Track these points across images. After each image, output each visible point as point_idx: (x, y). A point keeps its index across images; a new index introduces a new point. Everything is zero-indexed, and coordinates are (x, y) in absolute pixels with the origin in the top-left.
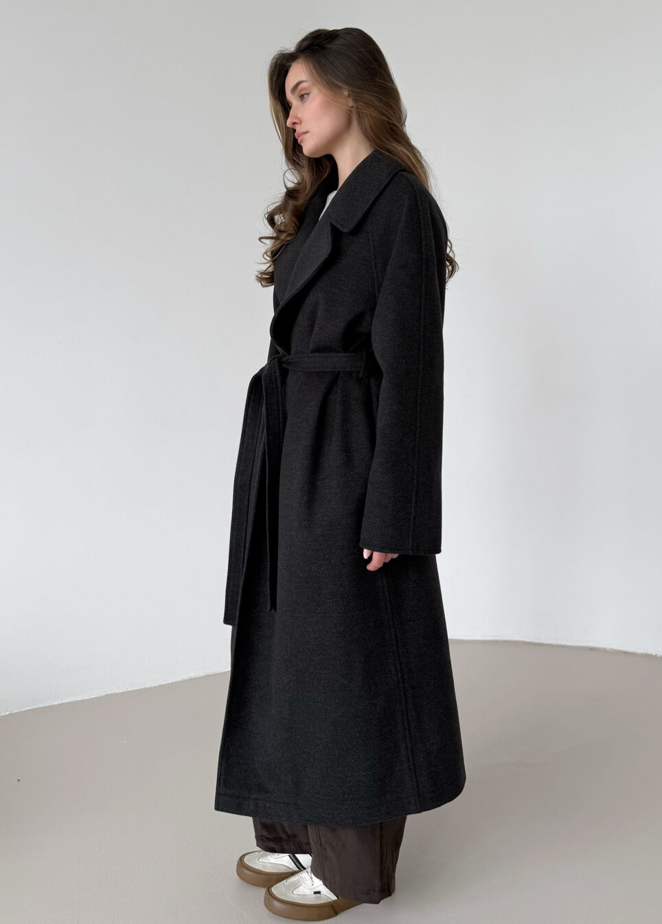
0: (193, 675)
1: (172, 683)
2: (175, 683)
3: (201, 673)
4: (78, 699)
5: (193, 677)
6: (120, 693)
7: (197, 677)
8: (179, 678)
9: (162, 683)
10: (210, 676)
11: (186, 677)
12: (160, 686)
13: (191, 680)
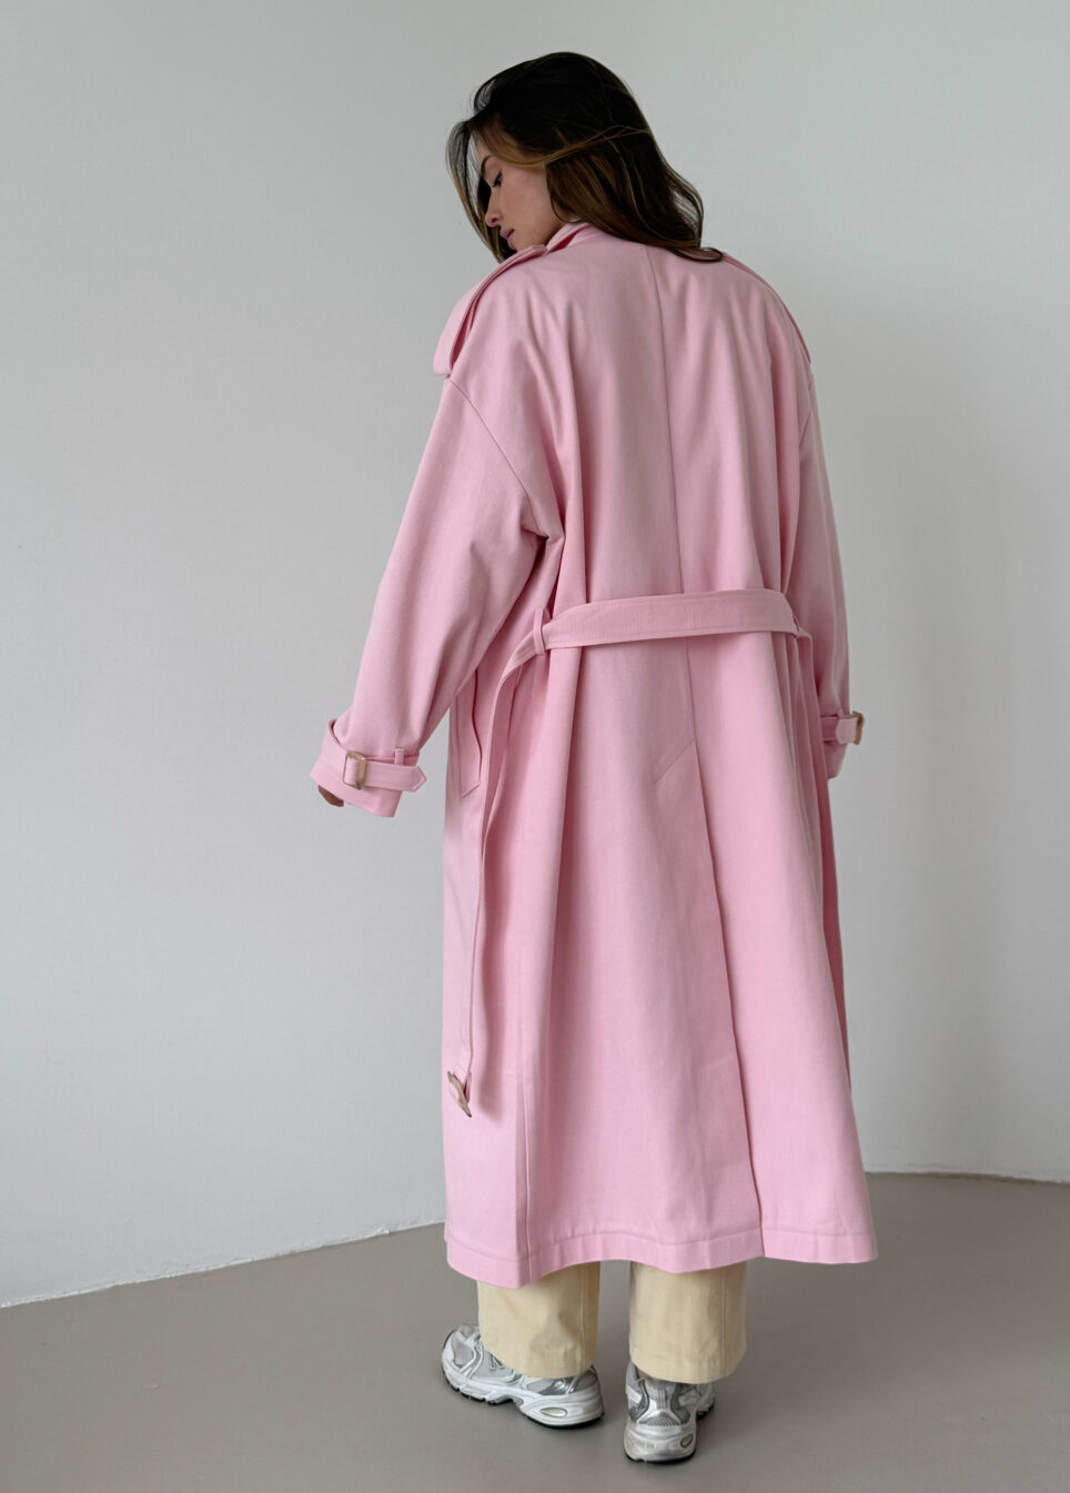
1: (251, 1264)
2: (258, 1262)
7: (305, 1249)
9: (233, 1263)
10: (331, 1247)
11: (283, 1250)
13: (293, 1255)
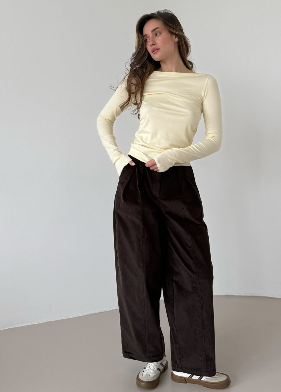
0: (93, 312)
3: (97, 311)
4: (32, 324)
5: (93, 313)
6: (54, 321)
8: (85, 314)
12: (75, 318)
